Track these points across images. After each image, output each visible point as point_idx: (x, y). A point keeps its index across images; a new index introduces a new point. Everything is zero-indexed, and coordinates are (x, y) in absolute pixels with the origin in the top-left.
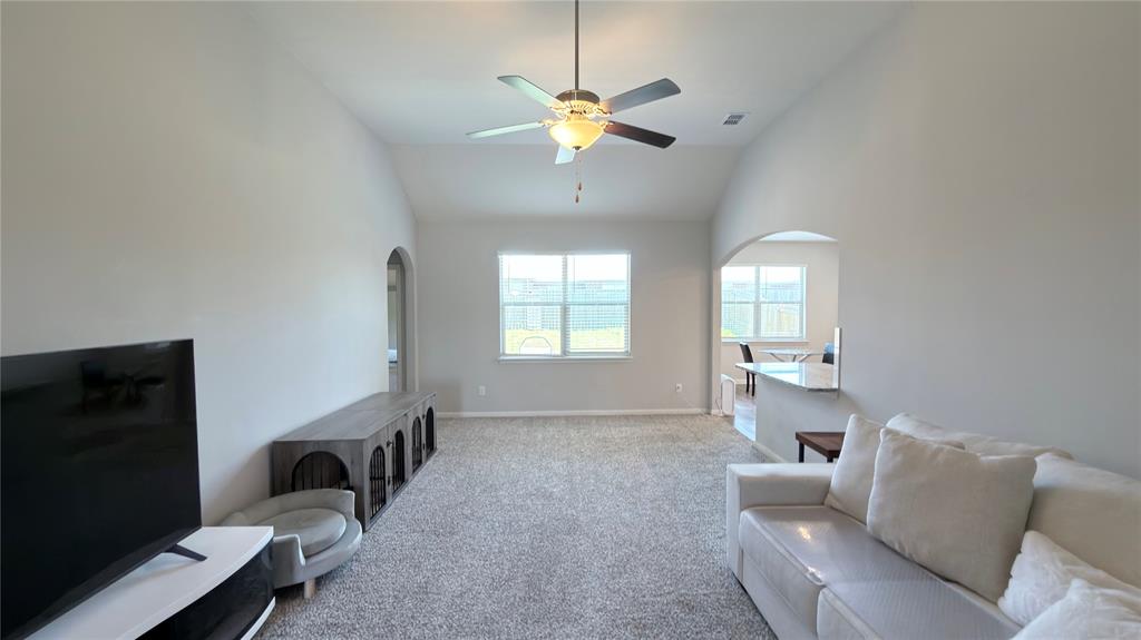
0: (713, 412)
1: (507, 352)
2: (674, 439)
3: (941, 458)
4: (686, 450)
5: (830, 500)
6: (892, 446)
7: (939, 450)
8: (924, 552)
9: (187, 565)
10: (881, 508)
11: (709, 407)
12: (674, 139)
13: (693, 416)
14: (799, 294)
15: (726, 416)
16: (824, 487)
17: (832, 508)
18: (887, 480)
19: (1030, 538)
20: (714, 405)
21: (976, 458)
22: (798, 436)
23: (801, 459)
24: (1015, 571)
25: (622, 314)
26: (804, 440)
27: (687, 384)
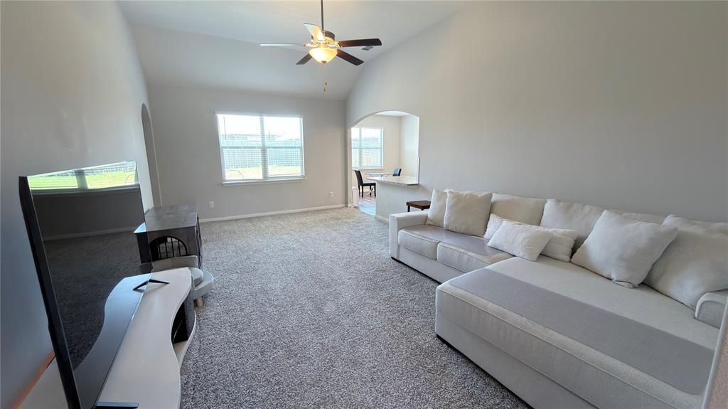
0: (349, 205)
1: (227, 179)
2: (338, 219)
3: (468, 197)
4: (346, 222)
5: (428, 222)
6: (452, 196)
7: (466, 196)
8: (463, 229)
9: (159, 288)
10: (449, 218)
11: (346, 203)
12: (363, 62)
13: (339, 208)
14: (379, 144)
15: (355, 207)
16: (426, 218)
17: (429, 225)
18: (451, 208)
19: (492, 216)
20: (349, 202)
21: (476, 196)
22: (407, 203)
23: (409, 211)
24: (488, 226)
25: (298, 155)
26: (409, 205)
27: (337, 192)
